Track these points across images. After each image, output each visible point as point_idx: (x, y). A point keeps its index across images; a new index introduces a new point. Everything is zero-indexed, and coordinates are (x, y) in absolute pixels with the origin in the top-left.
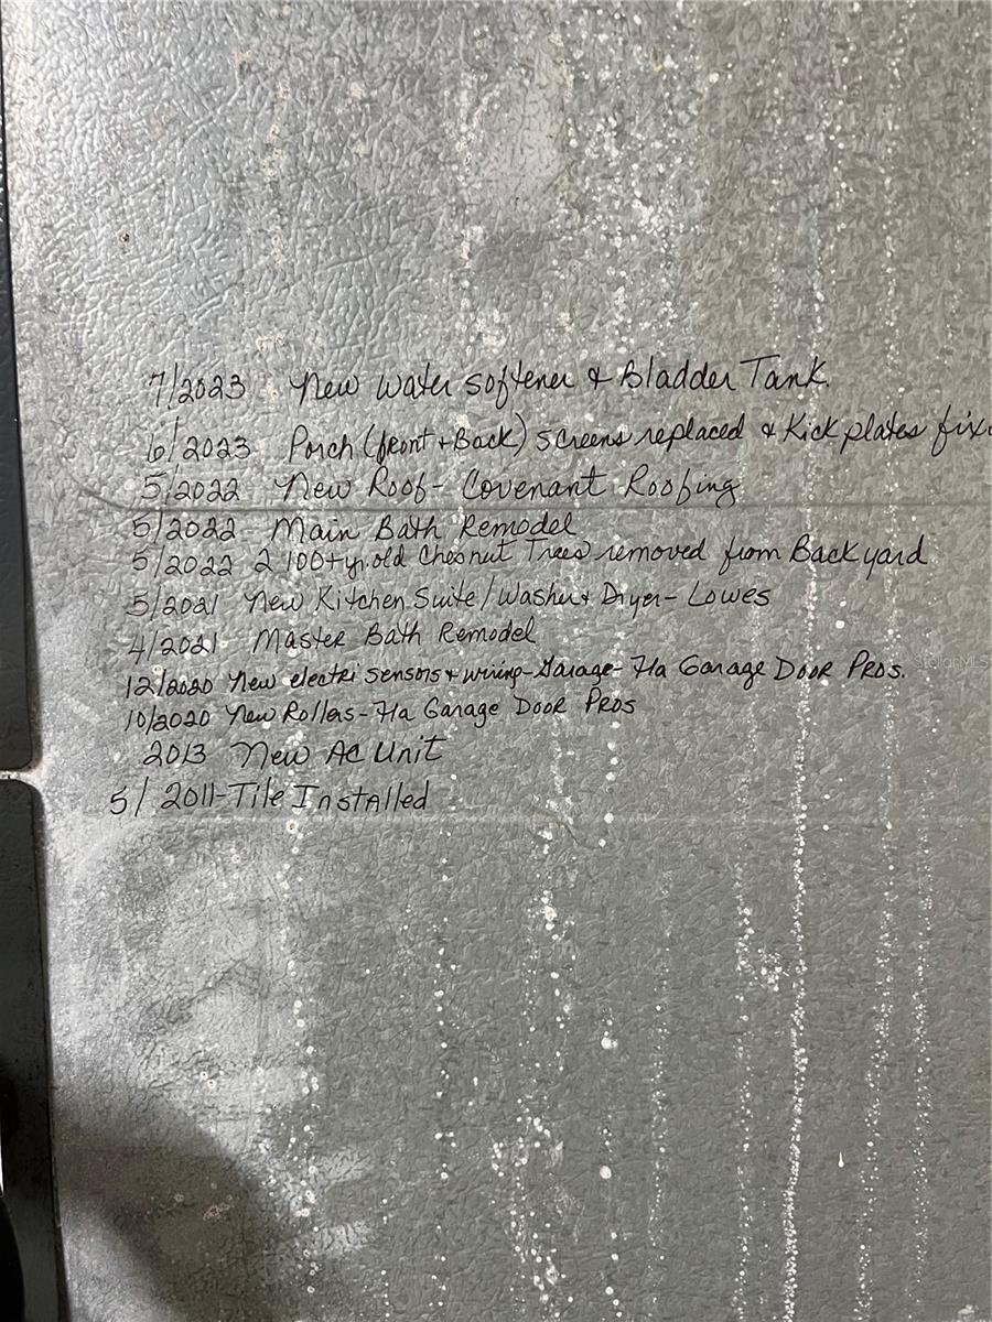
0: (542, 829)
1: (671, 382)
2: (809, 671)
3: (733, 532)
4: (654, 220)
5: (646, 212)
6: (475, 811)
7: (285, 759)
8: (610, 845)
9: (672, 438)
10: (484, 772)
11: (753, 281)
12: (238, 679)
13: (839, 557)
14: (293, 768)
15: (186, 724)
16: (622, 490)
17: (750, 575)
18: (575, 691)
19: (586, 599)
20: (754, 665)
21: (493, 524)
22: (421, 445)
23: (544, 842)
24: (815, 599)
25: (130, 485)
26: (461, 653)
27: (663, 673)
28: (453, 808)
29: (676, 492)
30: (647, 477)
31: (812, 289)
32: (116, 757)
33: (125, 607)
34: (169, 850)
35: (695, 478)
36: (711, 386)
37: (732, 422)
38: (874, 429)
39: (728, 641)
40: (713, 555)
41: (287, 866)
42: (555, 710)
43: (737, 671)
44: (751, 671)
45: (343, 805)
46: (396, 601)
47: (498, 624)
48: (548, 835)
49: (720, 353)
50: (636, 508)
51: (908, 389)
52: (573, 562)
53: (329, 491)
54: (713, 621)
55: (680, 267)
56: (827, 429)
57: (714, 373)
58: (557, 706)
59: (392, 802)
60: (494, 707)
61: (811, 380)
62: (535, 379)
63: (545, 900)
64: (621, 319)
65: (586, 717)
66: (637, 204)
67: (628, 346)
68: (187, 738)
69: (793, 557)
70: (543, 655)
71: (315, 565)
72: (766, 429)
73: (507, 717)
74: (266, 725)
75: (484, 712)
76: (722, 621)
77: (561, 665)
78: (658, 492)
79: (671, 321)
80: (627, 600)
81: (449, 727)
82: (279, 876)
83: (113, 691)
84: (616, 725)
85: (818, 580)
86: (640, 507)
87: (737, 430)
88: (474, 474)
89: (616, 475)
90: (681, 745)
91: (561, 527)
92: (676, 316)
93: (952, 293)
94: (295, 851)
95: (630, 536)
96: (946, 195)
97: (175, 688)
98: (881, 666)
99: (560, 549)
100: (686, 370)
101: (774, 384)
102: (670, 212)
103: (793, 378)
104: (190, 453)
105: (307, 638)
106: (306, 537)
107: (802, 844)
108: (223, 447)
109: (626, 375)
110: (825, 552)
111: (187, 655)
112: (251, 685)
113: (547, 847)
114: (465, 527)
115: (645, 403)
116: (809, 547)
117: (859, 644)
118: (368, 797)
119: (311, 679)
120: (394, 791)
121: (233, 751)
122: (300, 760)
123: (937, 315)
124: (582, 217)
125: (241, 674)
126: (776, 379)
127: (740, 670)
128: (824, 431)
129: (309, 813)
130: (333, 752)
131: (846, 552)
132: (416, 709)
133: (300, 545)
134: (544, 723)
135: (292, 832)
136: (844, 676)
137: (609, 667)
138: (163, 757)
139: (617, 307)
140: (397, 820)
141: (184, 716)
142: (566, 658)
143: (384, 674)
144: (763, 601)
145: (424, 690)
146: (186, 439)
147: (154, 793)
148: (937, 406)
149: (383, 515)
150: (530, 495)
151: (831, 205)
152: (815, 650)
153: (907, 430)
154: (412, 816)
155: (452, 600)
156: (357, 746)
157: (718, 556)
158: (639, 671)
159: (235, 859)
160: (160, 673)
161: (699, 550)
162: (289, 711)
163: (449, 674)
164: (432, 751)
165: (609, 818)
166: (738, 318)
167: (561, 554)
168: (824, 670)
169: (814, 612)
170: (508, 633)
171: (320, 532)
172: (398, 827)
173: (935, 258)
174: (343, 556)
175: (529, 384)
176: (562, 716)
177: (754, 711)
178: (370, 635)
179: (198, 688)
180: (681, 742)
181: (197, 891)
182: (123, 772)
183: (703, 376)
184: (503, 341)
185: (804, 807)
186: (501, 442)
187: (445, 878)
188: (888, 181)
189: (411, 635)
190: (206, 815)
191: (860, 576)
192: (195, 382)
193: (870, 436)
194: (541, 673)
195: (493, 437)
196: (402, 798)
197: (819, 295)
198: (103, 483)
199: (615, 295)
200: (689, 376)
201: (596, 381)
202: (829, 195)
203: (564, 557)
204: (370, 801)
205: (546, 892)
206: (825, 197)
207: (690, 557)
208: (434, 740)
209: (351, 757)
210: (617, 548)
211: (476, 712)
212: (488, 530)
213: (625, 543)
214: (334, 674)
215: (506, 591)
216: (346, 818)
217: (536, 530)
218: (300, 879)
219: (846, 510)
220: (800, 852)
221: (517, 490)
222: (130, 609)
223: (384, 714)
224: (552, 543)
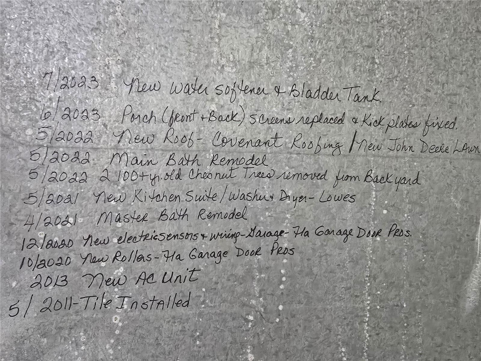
0: (248, 314)
1: (312, 96)
2: (372, 233)
3: (339, 167)
4: (306, 19)
5: (303, 15)
6: (214, 307)
7: (113, 283)
8: (281, 321)
9: (313, 121)
10: (219, 286)
11: (349, 52)
12: (88, 239)
13: (385, 180)
14: (118, 287)
15: (56, 264)
16: (290, 145)
17: (346, 188)
18: (267, 243)
19: (272, 198)
20: (348, 231)
21: (227, 159)
22: (192, 118)
23: (248, 321)
24: (375, 199)
25: (29, 132)
26: (209, 225)
27: (308, 235)
28: (203, 306)
29: (314, 147)
30: (302, 139)
31: (374, 58)
32: (14, 284)
33: (23, 200)
34: (44, 335)
35: (323, 141)
36: (330, 99)
37: (340, 116)
38: (399, 123)
39: (337, 220)
40: (331, 178)
41: (112, 341)
42: (256, 254)
43: (340, 234)
44: (347, 234)
45: (145, 306)
46: (176, 197)
47: (229, 210)
48: (251, 318)
49: (334, 83)
50: (297, 154)
51: (414, 105)
52: (267, 179)
53: (143, 140)
54: (330, 209)
55: (318, 42)
56: (380, 122)
57: (332, 93)
58: (257, 252)
59: (171, 304)
60: (226, 253)
61: (373, 99)
62: (249, 90)
63: (249, 351)
64: (290, 64)
65: (271, 257)
66: (298, 11)
67: (293, 76)
68: (57, 272)
69: (365, 180)
70: (251, 226)
71: (133, 178)
72: (354, 120)
73: (231, 258)
74: (103, 264)
75: (220, 255)
76: (334, 210)
77: (259, 231)
78: (307, 147)
79: (313, 67)
80: (292, 198)
81: (201, 264)
82: (108, 347)
83: (14, 247)
84: (285, 261)
85: (376, 191)
86: (298, 154)
87: (341, 120)
88: (218, 134)
89: (287, 138)
90: (315, 270)
91: (261, 162)
92: (315, 65)
93: (431, 65)
94: (117, 332)
95: (293, 168)
96: (429, 22)
97: (51, 244)
98: (402, 231)
99: (260, 173)
100: (319, 90)
101: (358, 99)
102: (313, 16)
103: (366, 97)
104: (66, 116)
105: (127, 217)
106: (129, 163)
107: (368, 315)
108: (85, 114)
109: (292, 91)
110: (379, 178)
111: (59, 226)
112: (95, 242)
113: (250, 324)
114: (213, 160)
115: (301, 104)
116: (372, 175)
117: (393, 221)
118: (158, 302)
119: (129, 239)
120: (172, 298)
121: (84, 279)
122: (121, 282)
123: (425, 74)
124: (273, 14)
125: (90, 236)
126: (358, 97)
127: (342, 234)
128: (378, 123)
129: (126, 311)
130: (139, 278)
131: (387, 178)
132: (185, 256)
133: (125, 167)
134: (251, 260)
135: (117, 322)
136: (386, 236)
137: (282, 232)
138: (43, 283)
139: (288, 58)
140: (173, 313)
141: (56, 260)
142: (262, 228)
143: (168, 236)
144: (352, 200)
145: (189, 244)
146: (63, 109)
147: (36, 303)
148: (425, 114)
149: (171, 153)
150: (246, 145)
151: (382, 21)
152: (374, 224)
153: (413, 124)
154: (181, 310)
155: (205, 198)
156: (153, 275)
157: (333, 178)
158: (297, 234)
159: (83, 338)
160: (43, 236)
161: (325, 175)
162: (116, 256)
163: (203, 236)
164: (193, 276)
165: (281, 307)
166: (342, 68)
167: (260, 175)
168: (378, 233)
169: (374, 206)
170: (234, 214)
171: (137, 161)
172: (174, 318)
173: (424, 49)
174: (149, 174)
175: (246, 92)
176: (259, 257)
177: (348, 253)
178: (162, 215)
179: (64, 244)
180: (315, 268)
181: (60, 358)
182: (18, 291)
183: (327, 94)
184: (234, 70)
185: (369, 298)
186: (232, 119)
187: (198, 343)
188: (405, 13)
189: (183, 215)
190: (67, 315)
191: (394, 189)
192: (70, 78)
193: (398, 126)
194: (249, 235)
195: (228, 116)
196: (176, 302)
197: (377, 61)
198: (13, 130)
199: (288, 52)
200: (321, 93)
201: (278, 92)
202: (381, 17)
203: (262, 177)
204: (159, 304)
205: (249, 347)
206: (380, 18)
207: (320, 179)
208: (194, 270)
209: (149, 281)
210: (287, 173)
211: (216, 255)
212: (224, 162)
213: (291, 171)
214: (142, 236)
215: (233, 193)
216: (145, 313)
217: (248, 163)
218: (119, 348)
219: (387, 159)
220: (367, 319)
221: (239, 142)
222: (26, 201)
223: (168, 257)
224: (256, 169)
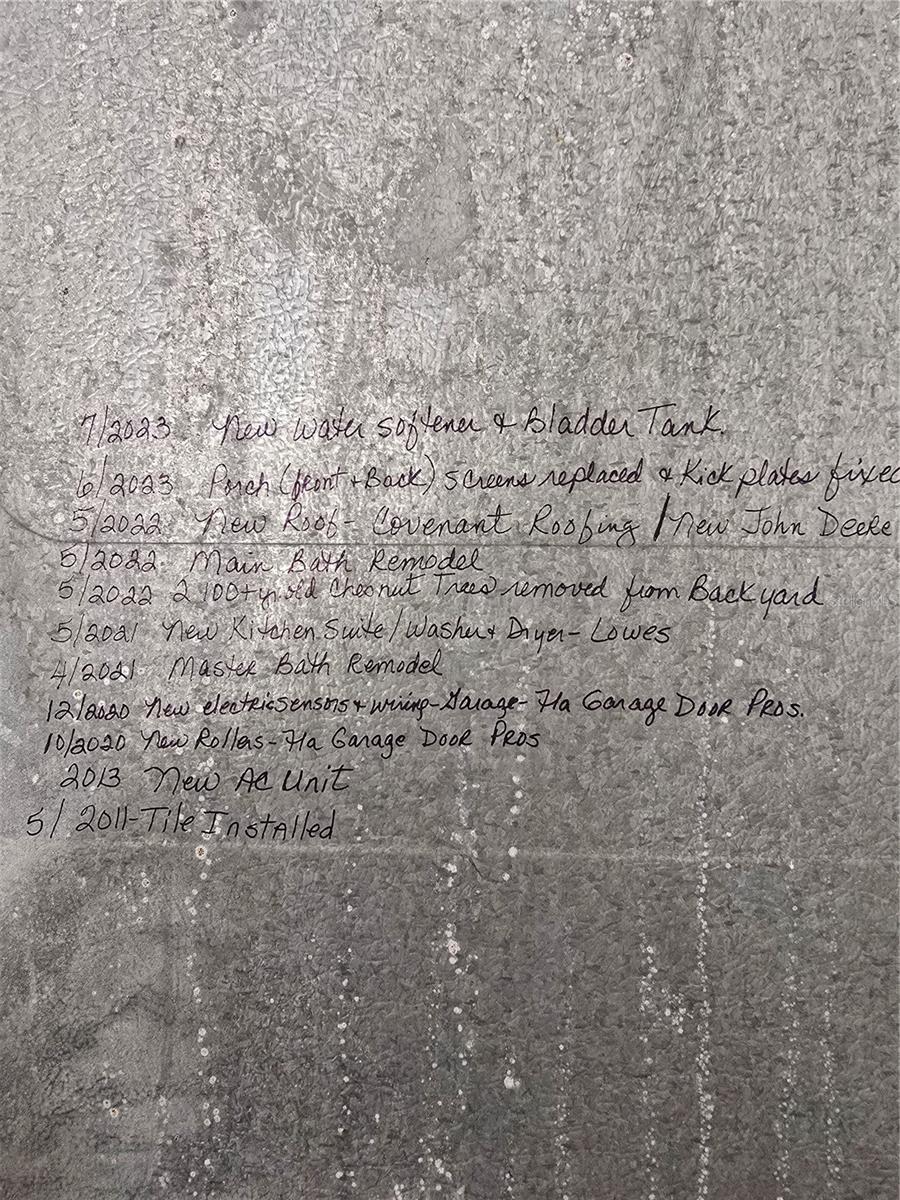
0: (447, 861)
1: (572, 428)
2: (709, 708)
3: (634, 570)
4: (556, 279)
5: (549, 272)
6: (381, 841)
7: (196, 785)
8: (513, 879)
9: (574, 480)
10: (390, 803)
11: (649, 336)
12: (153, 705)
13: (737, 596)
14: (204, 794)
15: (102, 748)
16: (528, 529)
17: (648, 612)
18: (481, 724)
19: (492, 633)
20: (656, 701)
21: (402, 558)
22: (334, 483)
23: (447, 874)
24: (714, 637)
25: (59, 518)
26: (369, 684)
27: (567, 707)
28: (359, 838)
29: (578, 531)
30: (552, 515)
31: (705, 343)
32: (35, 779)
33: (49, 634)
34: (81, 872)
35: (598, 518)
36: (611, 432)
37: (631, 466)
38: (767, 475)
39: (630, 678)
40: (615, 593)
41: (195, 892)
42: (461, 742)
43: (638, 707)
44: (653, 707)
45: (252, 832)
46: (307, 632)
47: (403, 656)
48: (452, 868)
49: (619, 401)
50: (541, 546)
51: (802, 436)
52: (480, 597)
53: (246, 526)
54: (614, 657)
55: (581, 322)
56: (722, 475)
57: (613, 420)
58: (463, 739)
59: (299, 830)
60: (401, 738)
61: (706, 428)
62: (443, 424)
63: (449, 934)
64: (525, 369)
65: (491, 749)
66: (540, 265)
67: (530, 393)
68: (103, 761)
69: (691, 596)
70: (450, 688)
71: (230, 596)
72: (664, 474)
73: (410, 751)
74: (179, 751)
75: (390, 743)
76: (623, 658)
77: (467, 697)
78: (562, 531)
79: (573, 372)
80: (532, 634)
81: (356, 757)
82: (187, 902)
83: (35, 715)
84: (520, 759)
85: (717, 619)
86: (544, 545)
87: (636, 475)
88: (384, 511)
89: (521, 514)
90: (585, 780)
91: (468, 562)
92: (577, 367)
93: (840, 347)
94: (204, 876)
95: (535, 573)
96: (832, 258)
97: (94, 713)
98: (780, 705)
99: (467, 584)
100: (586, 416)
101: (671, 431)
102: (571, 272)
103: (689, 426)
104: (116, 489)
105: (220, 666)
106: (223, 569)
107: (705, 882)
108: (148, 482)
109: (530, 421)
110: (724, 592)
111: (107, 681)
112: (166, 711)
113: (451, 880)
114: (375, 561)
115: (548, 447)
116: (707, 586)
117: (759, 683)
118: (276, 825)
119: (222, 707)
120: (301, 820)
121: (147, 776)
122: (209, 786)
123: (827, 368)
124: (489, 275)
125: (157, 700)
126: (672, 427)
127: (642, 706)
128: (718, 477)
129: (218, 838)
130: (242, 779)
131: (743, 592)
132: (324, 742)
133: (216, 577)
134: (451, 755)
135: (202, 857)
136: (744, 714)
137: (514, 700)
138: (80, 780)
139: (521, 359)
140: (303, 849)
141: (101, 739)
142: (473, 691)
143: (294, 703)
144: (664, 638)
145: (331, 719)
146: (112, 476)
147: (69, 815)
148: (829, 453)
149: (297, 549)
150: (438, 531)
151: (723, 266)
152: (715, 688)
153: (799, 475)
154: (317, 845)
155: (361, 632)
156: (265, 774)
157: (619, 593)
158: (544, 705)
159: (146, 883)
160: (80, 698)
161: (602, 587)
162: (200, 740)
163: (357, 704)
164: (338, 781)
165: (513, 852)
166: (636, 369)
167: (467, 588)
168: (724, 707)
169: (713, 651)
170: (416, 665)
171: (236, 564)
172: (304, 856)
173: (823, 315)
174: (257, 588)
175: (438, 428)
176: (468, 748)
177: (656, 748)
178: (281, 665)
179: (115, 713)
180: (583, 777)
181: (107, 914)
182: (41, 794)
183: (603, 422)
184: (413, 389)
185: (706, 845)
186: (410, 481)
187: (350, 909)
188: (776, 245)
189: (321, 665)
190: (119, 838)
191: (758, 616)
192: (123, 423)
193: (763, 481)
194: (447, 706)
195: (403, 476)
196: (308, 827)
197: (713, 349)
198: (34, 515)
199: (519, 347)
200: (590, 423)
201: (502, 426)
202: (721, 257)
203: (470, 592)
204: (277, 829)
205: (450, 926)
206: (717, 259)
207: (593, 594)
208: (341, 770)
209: (260, 784)
210: (522, 584)
211: (382, 743)
212: (397, 564)
213: (530, 579)
214: (245, 703)
215: (415, 623)
216: (254, 845)
217: (444, 565)
218: (208, 906)
219: (741, 552)
220: (703, 890)
221: (425, 526)
222: (54, 636)
223: (292, 743)
224: (460, 577)
